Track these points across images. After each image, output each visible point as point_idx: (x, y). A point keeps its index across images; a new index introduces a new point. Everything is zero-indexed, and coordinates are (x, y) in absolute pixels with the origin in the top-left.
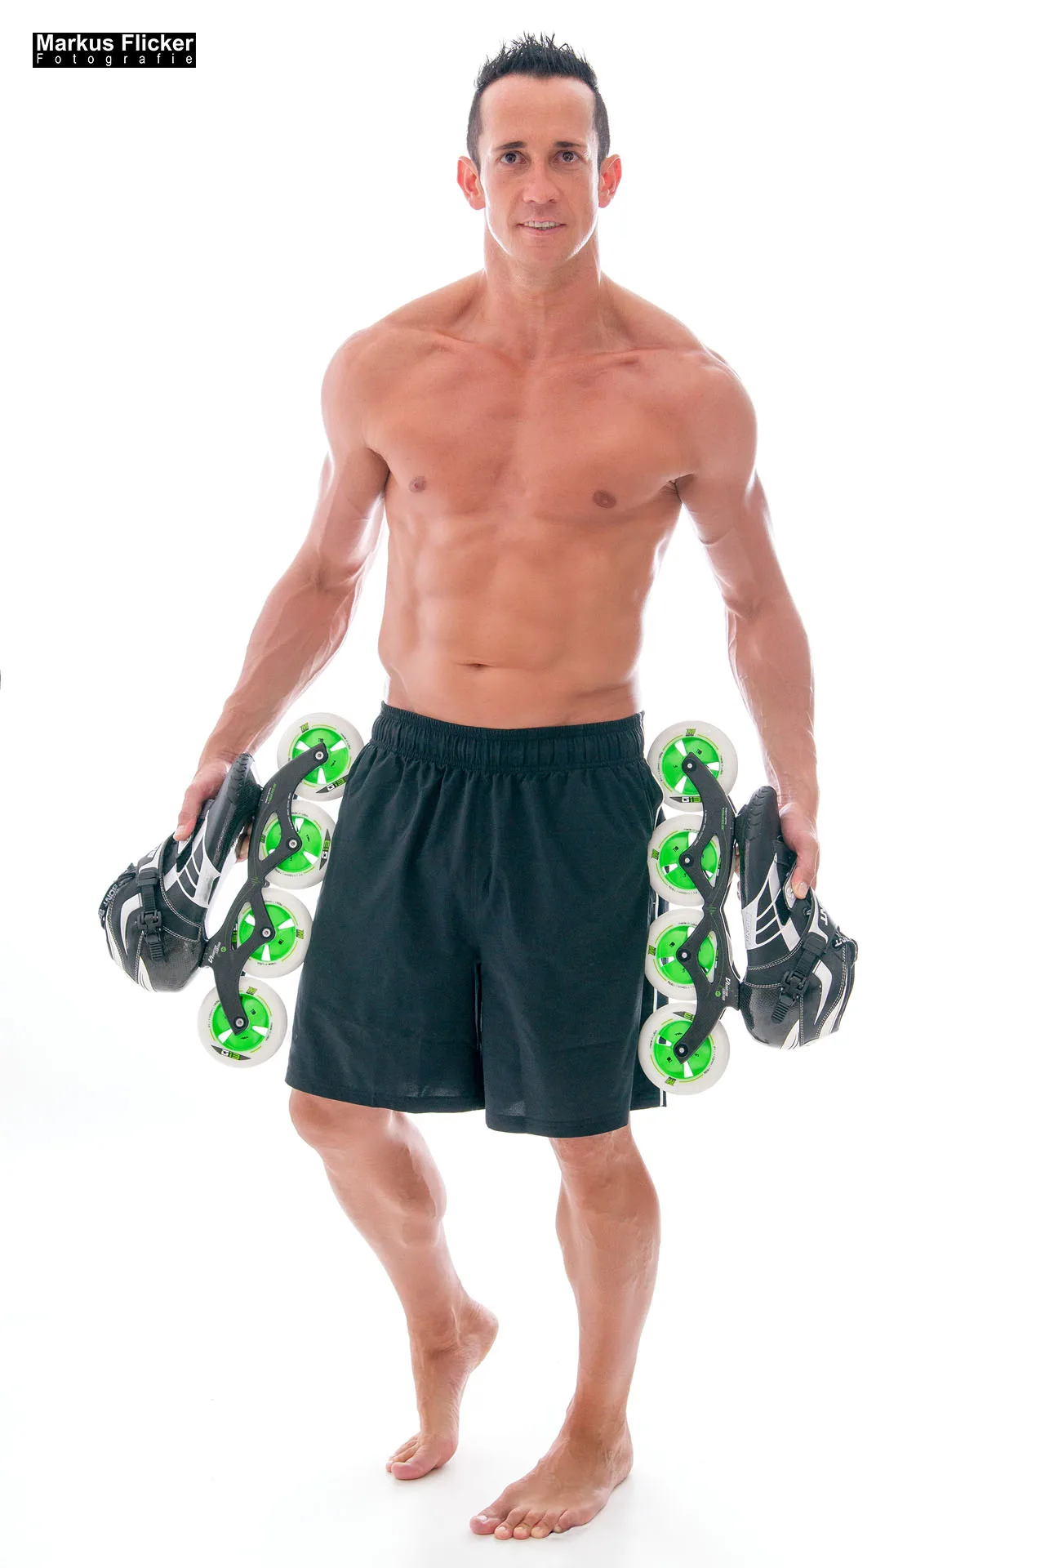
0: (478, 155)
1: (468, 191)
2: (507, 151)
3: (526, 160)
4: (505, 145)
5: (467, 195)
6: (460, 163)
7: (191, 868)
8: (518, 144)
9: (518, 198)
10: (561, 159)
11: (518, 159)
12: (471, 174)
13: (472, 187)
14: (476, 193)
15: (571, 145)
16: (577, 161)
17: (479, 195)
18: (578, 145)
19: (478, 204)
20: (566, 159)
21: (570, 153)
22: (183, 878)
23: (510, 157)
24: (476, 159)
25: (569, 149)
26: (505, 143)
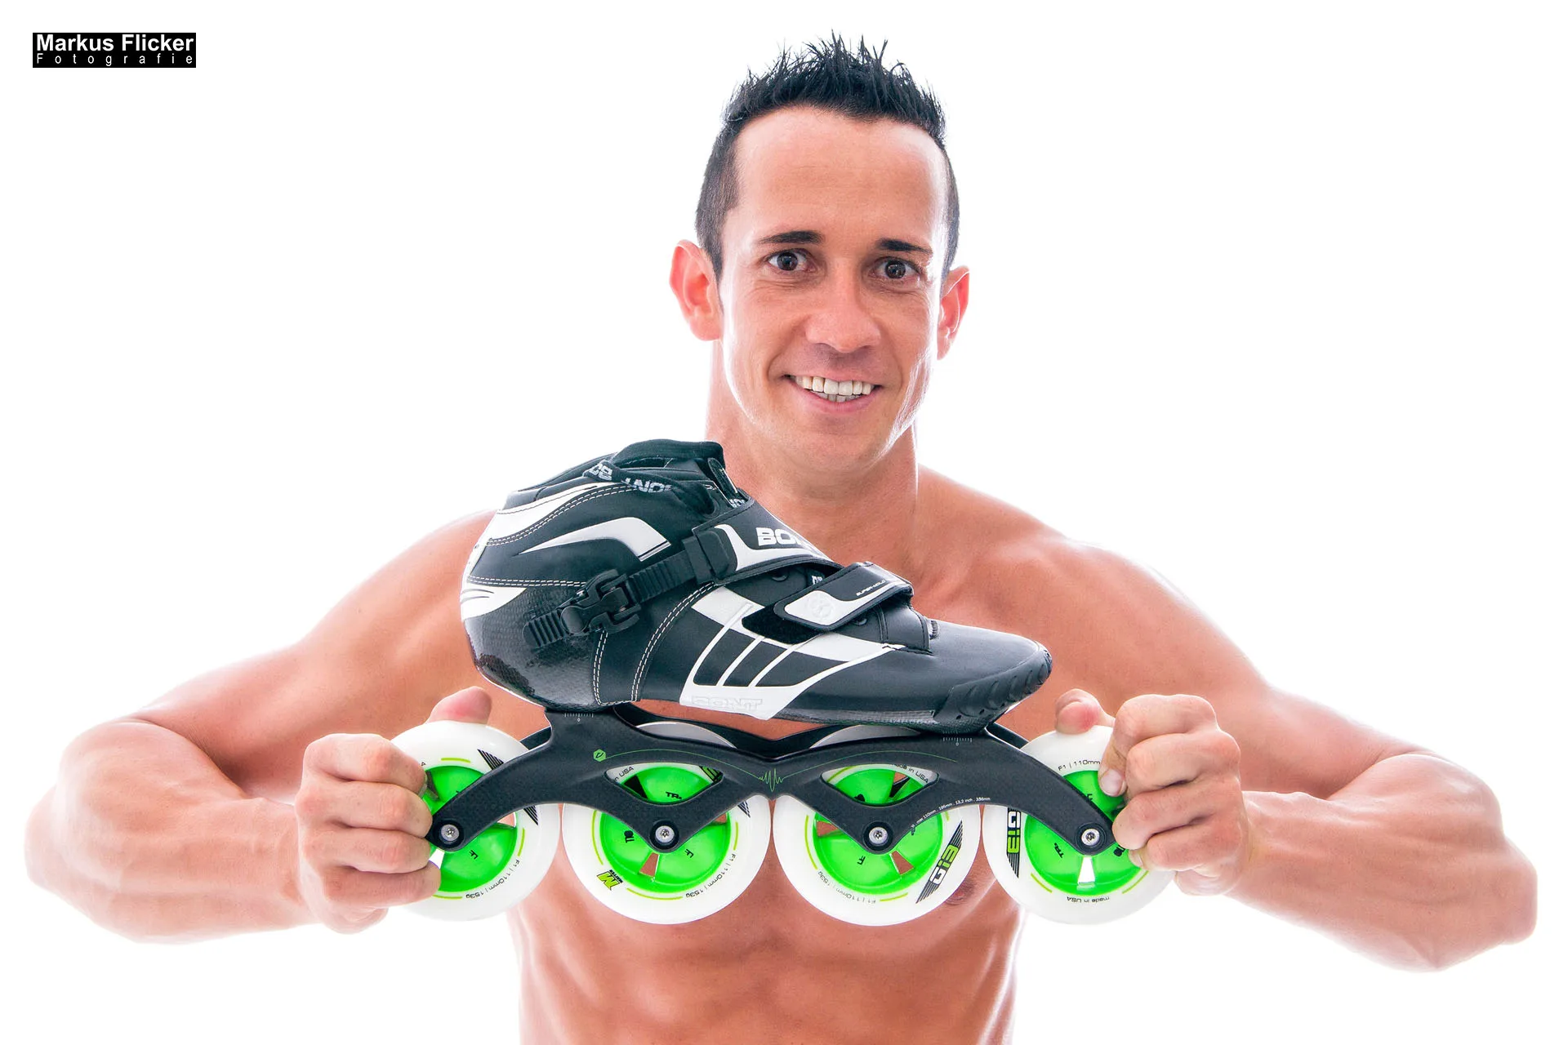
0: (720, 246)
1: (689, 305)
2: (785, 246)
3: (817, 262)
4: (781, 236)
5: (688, 312)
6: (679, 252)
7: (762, 656)
8: (807, 236)
9: (797, 331)
10: (882, 271)
11: (801, 262)
12: (699, 273)
13: (698, 298)
14: (705, 309)
15: (906, 247)
16: (912, 279)
17: (711, 315)
18: (920, 249)
19: (709, 330)
20: (891, 274)
21: (900, 263)
22: (734, 642)
23: (787, 261)
24: (714, 249)
25: (902, 255)
26: (782, 232)
